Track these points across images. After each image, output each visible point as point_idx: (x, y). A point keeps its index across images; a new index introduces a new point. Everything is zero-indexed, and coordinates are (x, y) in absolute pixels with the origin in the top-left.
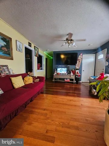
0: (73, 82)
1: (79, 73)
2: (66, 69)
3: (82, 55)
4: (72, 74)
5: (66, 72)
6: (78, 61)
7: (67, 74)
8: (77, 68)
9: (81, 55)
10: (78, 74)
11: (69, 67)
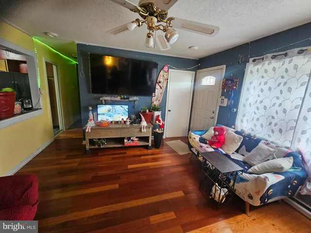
0: (147, 144)
1: (160, 119)
2: (126, 107)
3: (168, 71)
4: (144, 123)
5: (125, 118)
6: (157, 87)
7: (131, 123)
8: (156, 103)
9: (166, 68)
10: (159, 121)
11: (134, 101)
